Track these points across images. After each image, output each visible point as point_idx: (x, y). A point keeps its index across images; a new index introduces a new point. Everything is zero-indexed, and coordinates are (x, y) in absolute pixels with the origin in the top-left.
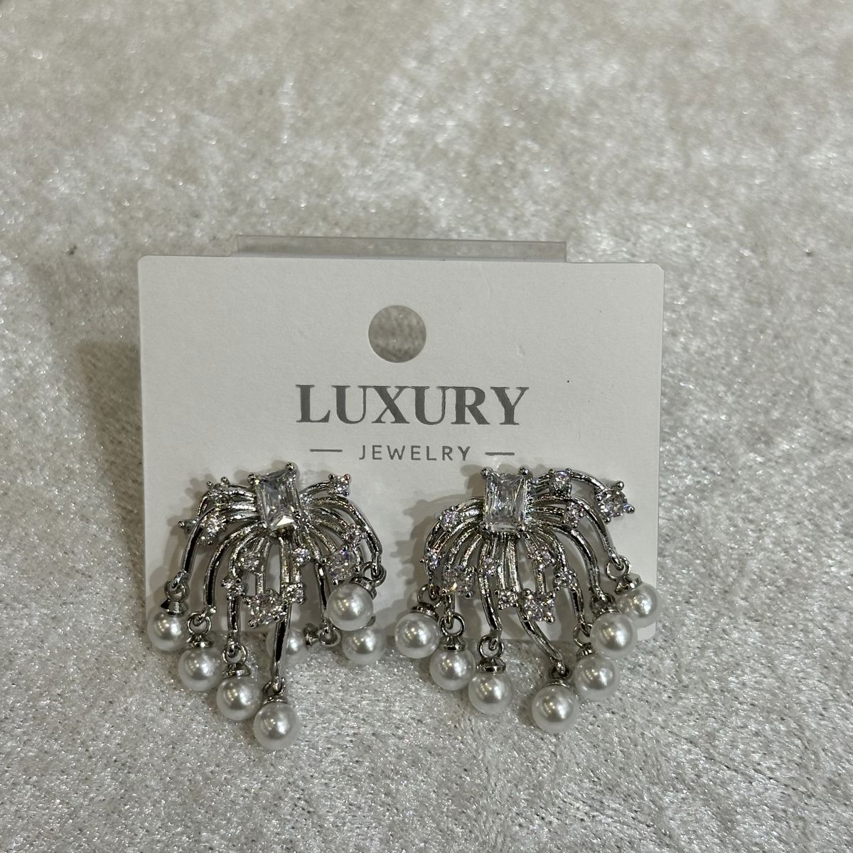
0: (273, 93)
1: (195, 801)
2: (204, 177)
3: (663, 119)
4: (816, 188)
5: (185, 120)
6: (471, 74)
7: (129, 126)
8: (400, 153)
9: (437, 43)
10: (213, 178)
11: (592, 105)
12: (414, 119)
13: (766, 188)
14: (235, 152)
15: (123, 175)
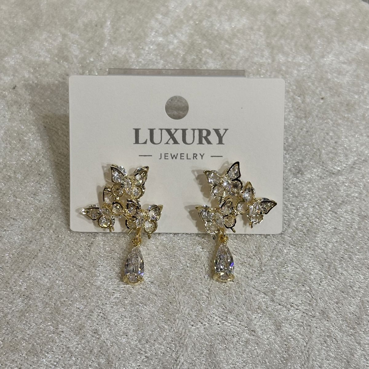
0: (101, 27)
1: (57, 313)
2: (71, 59)
3: (264, 42)
4: (326, 72)
5: (64, 36)
6: (185, 21)
7: (41, 38)
8: (154, 52)
9: (170, 8)
10: (75, 60)
11: (234, 35)
12: (160, 39)
13: (306, 71)
14: (85, 50)
15: (37, 58)
